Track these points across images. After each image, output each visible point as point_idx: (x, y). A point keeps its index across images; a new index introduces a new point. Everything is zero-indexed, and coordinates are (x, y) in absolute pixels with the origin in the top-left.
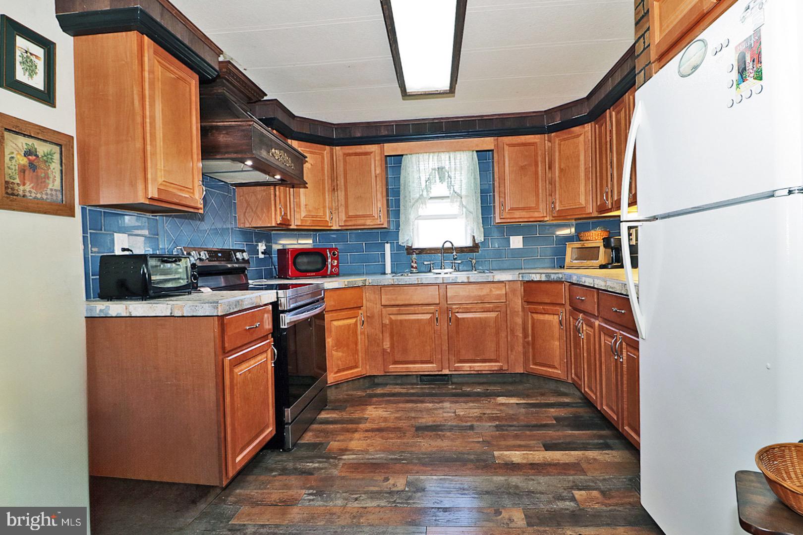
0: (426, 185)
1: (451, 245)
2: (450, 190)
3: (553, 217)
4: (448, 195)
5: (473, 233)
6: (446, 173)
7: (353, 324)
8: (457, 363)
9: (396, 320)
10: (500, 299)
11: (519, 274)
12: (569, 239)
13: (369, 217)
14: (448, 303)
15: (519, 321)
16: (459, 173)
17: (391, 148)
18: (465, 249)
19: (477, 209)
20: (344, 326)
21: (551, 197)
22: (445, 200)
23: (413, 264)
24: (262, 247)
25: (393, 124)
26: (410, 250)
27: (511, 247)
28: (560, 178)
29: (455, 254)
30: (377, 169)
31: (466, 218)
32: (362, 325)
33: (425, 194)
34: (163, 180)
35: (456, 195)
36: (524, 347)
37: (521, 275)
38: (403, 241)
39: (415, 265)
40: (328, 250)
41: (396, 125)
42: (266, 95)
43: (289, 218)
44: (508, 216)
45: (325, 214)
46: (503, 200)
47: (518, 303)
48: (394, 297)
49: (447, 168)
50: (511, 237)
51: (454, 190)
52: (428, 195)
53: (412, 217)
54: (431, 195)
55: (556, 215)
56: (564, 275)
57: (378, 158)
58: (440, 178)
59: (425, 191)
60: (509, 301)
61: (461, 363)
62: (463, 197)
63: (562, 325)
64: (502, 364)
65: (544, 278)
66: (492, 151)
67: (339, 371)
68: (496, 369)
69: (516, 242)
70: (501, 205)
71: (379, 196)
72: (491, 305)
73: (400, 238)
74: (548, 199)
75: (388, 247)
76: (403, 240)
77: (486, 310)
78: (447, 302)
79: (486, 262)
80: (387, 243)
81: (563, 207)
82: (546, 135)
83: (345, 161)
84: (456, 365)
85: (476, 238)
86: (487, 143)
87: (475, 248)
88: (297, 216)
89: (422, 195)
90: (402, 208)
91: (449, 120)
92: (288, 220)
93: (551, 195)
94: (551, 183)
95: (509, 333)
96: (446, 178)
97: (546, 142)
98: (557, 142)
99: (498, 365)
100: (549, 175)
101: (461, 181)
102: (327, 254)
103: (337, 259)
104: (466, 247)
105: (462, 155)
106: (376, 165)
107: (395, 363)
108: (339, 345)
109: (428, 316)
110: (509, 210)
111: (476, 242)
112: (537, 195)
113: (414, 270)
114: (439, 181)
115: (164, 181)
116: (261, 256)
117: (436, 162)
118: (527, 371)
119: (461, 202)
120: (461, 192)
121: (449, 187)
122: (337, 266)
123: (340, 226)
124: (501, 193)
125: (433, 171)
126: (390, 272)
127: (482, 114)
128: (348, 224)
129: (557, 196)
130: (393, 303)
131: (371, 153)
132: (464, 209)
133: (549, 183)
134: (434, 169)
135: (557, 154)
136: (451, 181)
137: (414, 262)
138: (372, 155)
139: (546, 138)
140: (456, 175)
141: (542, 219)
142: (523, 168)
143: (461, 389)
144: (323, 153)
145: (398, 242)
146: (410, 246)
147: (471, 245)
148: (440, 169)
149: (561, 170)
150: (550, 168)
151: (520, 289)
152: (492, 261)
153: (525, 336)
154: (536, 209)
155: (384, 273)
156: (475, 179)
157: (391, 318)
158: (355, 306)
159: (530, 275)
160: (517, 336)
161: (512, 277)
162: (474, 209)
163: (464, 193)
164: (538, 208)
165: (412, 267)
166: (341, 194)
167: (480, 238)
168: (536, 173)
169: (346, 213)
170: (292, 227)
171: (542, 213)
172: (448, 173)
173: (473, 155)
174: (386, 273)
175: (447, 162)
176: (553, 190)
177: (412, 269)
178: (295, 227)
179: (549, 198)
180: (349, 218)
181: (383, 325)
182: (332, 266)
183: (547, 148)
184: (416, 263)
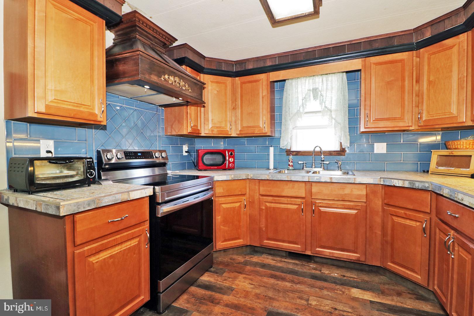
0: (303, 103)
1: (320, 149)
2: (322, 106)
3: (419, 126)
4: (320, 109)
5: (341, 140)
6: (320, 93)
7: (237, 207)
8: (318, 248)
9: (270, 207)
10: (360, 199)
11: (381, 178)
12: (435, 146)
13: (257, 127)
14: (313, 197)
15: (378, 220)
16: (330, 92)
17: (275, 76)
18: (333, 153)
19: (345, 120)
20: (231, 208)
21: (417, 109)
22: (318, 114)
23: (289, 163)
24: (185, 148)
25: (275, 56)
26: (289, 152)
27: (375, 152)
28: (428, 90)
29: (322, 156)
30: (264, 92)
31: (335, 127)
32: (245, 208)
33: (301, 110)
34: (53, 98)
35: (326, 109)
36: (382, 245)
37: (382, 180)
38: (283, 146)
39: (291, 164)
40: (227, 151)
41: (278, 57)
42: (176, 40)
43: (199, 128)
44: (372, 126)
45: (226, 125)
46: (369, 112)
47: (378, 203)
48: (269, 189)
49: (320, 89)
50: (376, 144)
51: (325, 106)
52: (303, 110)
53: (291, 127)
54: (306, 110)
55: (422, 124)
56: (432, 184)
57: (265, 83)
58: (314, 97)
59: (302, 107)
60: (369, 202)
61: (322, 249)
62: (332, 111)
63: (425, 233)
64: (359, 256)
65: (407, 185)
66: (360, 70)
67: (225, 241)
68: (354, 259)
69: (380, 148)
70: (366, 116)
71: (265, 112)
72: (352, 204)
73: (281, 143)
74: (414, 111)
75: (272, 149)
76: (284, 144)
77: (346, 207)
78: (311, 196)
79: (351, 164)
80: (271, 146)
81: (431, 117)
82: (414, 52)
83: (241, 87)
84: (317, 249)
85: (342, 144)
86: (356, 64)
87: (342, 152)
88: (206, 127)
89: (299, 110)
90: (283, 121)
91: (322, 48)
92: (198, 129)
93: (418, 107)
94: (418, 95)
95: (368, 229)
96: (319, 97)
97: (414, 58)
98: (426, 56)
99: (356, 256)
100: (416, 88)
101: (332, 98)
102: (226, 154)
103: (233, 157)
104: (334, 151)
105: (333, 78)
106: (263, 89)
107: (268, 239)
108: (225, 222)
109: (295, 207)
110: (374, 121)
111: (343, 148)
112: (403, 107)
113: (291, 168)
114: (313, 99)
115: (55, 99)
116: (185, 154)
117: (311, 85)
118: (384, 266)
119: (331, 115)
120: (331, 107)
121: (321, 104)
122: (233, 162)
123: (237, 134)
124: (366, 106)
125: (309, 92)
126: (273, 168)
127: (351, 39)
128: (242, 133)
129: (425, 107)
130: (268, 194)
131: (260, 80)
132: (333, 121)
133: (416, 96)
134: (310, 90)
135: (426, 68)
136: (323, 99)
137: (291, 161)
138: (261, 82)
139: (415, 55)
140: (327, 94)
141: (407, 128)
142: (389, 83)
143: (321, 271)
144: (226, 83)
145: (280, 146)
146: (289, 149)
147: (339, 149)
148: (315, 90)
149: (430, 82)
150: (418, 81)
151: (381, 191)
152: (356, 163)
153: (384, 234)
154: (401, 119)
155: (268, 169)
156: (344, 96)
157: (266, 205)
158: (240, 193)
159: (393, 180)
160: (376, 233)
161: (373, 180)
162: (342, 120)
163: (334, 108)
164: (403, 119)
165: (289, 165)
166: (239, 111)
167: (346, 144)
168: (403, 87)
169: (241, 125)
170: (202, 135)
171: (407, 122)
172: (321, 92)
173: (343, 76)
174: (270, 168)
175: (321, 84)
176: (420, 101)
177: (289, 167)
178: (205, 135)
179: (416, 110)
180: (243, 128)
181: (261, 210)
182: (229, 162)
183: (414, 63)
184: (292, 162)
